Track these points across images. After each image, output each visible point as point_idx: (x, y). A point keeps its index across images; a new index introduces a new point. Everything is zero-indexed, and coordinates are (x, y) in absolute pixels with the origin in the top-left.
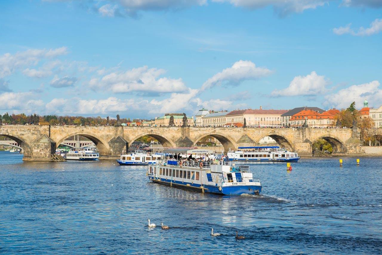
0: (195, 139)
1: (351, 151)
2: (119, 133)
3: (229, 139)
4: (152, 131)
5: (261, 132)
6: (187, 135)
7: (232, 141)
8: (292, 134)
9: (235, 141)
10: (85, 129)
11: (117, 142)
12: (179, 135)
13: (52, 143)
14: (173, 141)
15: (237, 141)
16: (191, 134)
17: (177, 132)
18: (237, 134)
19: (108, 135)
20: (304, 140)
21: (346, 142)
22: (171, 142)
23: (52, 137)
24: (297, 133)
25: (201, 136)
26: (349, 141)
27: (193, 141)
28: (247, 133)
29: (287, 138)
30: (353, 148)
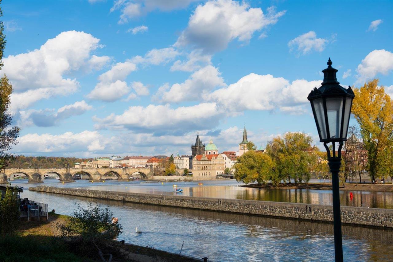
0: (73, 174)
1: (149, 178)
2: (36, 171)
3: (89, 173)
4: (52, 170)
5: (105, 170)
6: (68, 172)
7: (91, 174)
8: (121, 171)
9: (92, 174)
10: (21, 170)
11: (35, 175)
12: (65, 172)
13: (5, 176)
14: (62, 174)
15: (93, 174)
16: (71, 171)
17: (65, 170)
18: (93, 171)
19: (31, 172)
20: (126, 173)
21: (147, 174)
22: (61, 175)
23: (6, 173)
24: (123, 170)
25: (75, 172)
26: (149, 174)
27: (72, 174)
28: (98, 171)
29: (118, 172)
30: (150, 177)
